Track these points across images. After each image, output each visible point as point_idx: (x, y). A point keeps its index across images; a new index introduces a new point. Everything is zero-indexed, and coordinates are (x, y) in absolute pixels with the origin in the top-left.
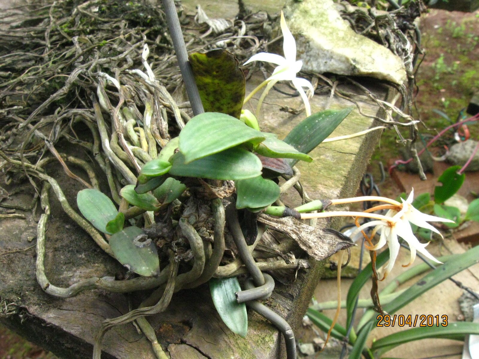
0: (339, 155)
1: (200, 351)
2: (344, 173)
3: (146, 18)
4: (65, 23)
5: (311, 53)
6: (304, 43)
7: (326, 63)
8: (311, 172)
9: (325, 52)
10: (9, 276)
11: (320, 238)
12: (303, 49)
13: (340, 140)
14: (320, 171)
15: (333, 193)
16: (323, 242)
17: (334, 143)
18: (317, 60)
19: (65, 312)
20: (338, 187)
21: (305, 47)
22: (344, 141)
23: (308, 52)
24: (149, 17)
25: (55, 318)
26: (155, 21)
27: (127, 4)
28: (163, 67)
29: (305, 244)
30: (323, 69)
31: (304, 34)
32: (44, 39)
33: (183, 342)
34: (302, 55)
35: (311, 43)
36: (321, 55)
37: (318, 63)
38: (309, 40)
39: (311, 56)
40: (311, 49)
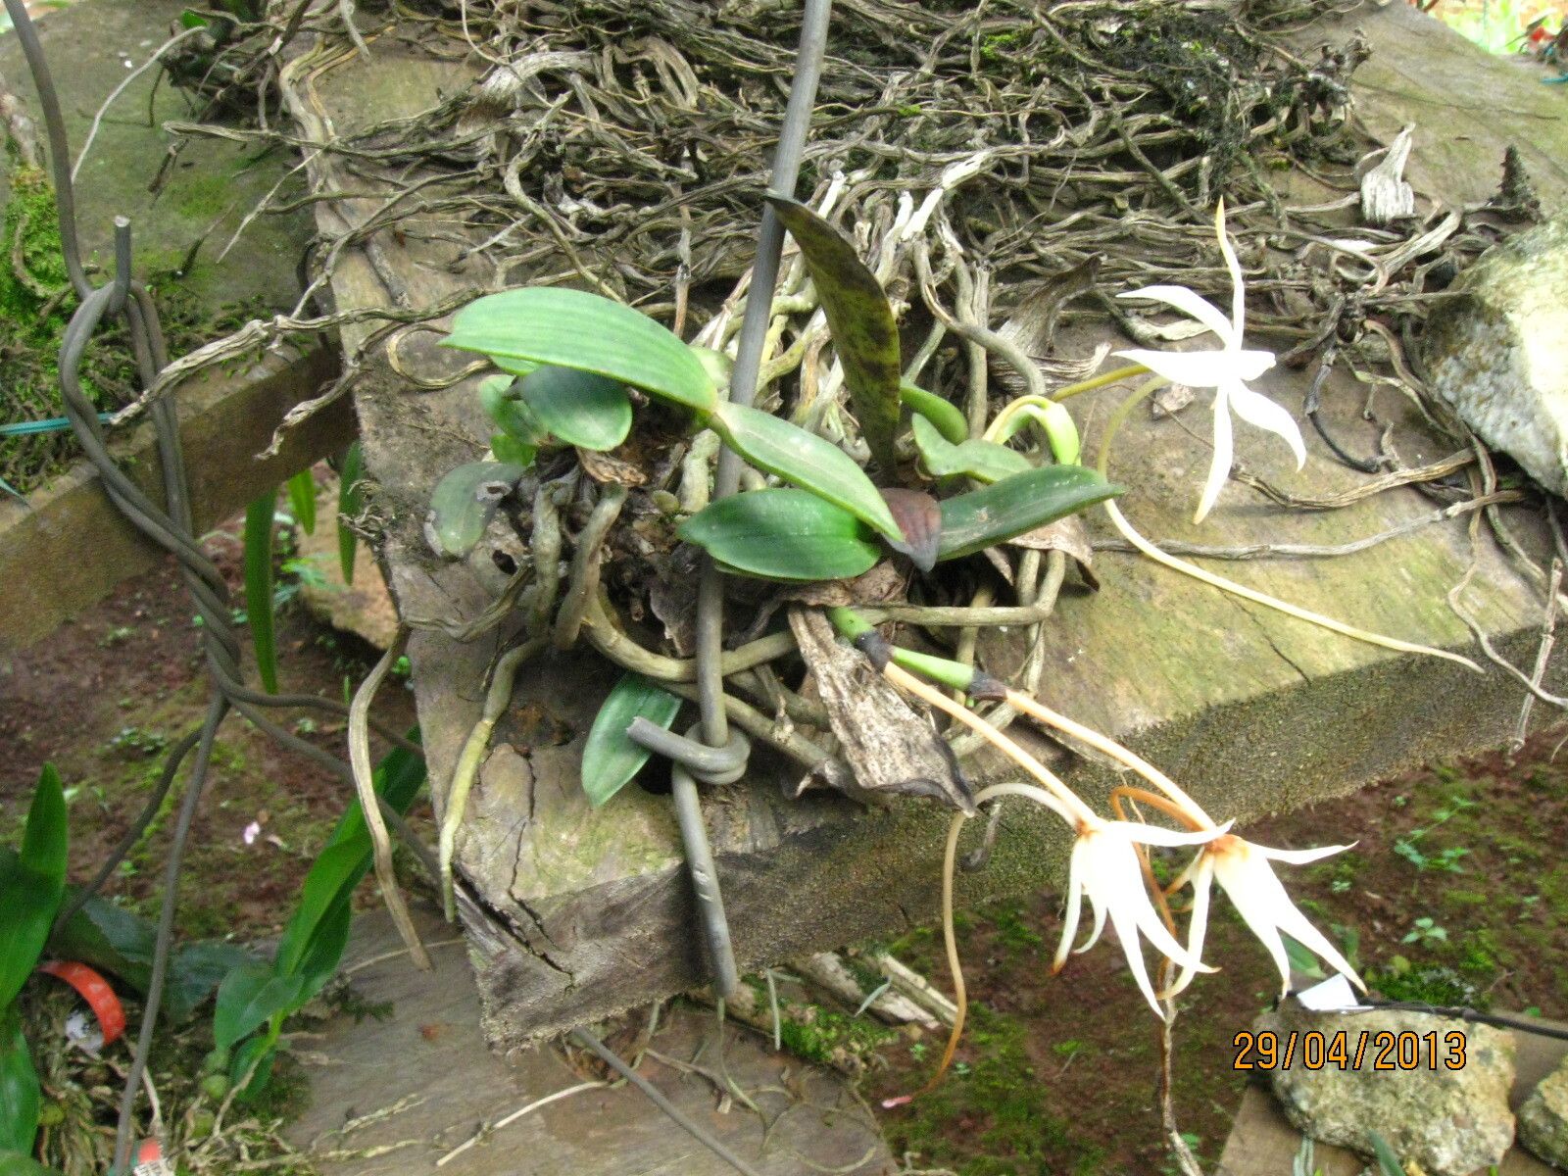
0: (1263, 651)
1: (532, 789)
2: (1219, 695)
3: (1193, 99)
4: (1009, 32)
5: (1502, 380)
6: (1500, 342)
7: (1514, 424)
8: (1147, 646)
9: (1528, 394)
10: (418, 473)
11: (909, 746)
12: (1492, 358)
13: (1319, 625)
14: (1169, 656)
15: (1133, 716)
16: (909, 759)
17: (1291, 623)
18: (1503, 405)
19: (430, 583)
20: (1162, 714)
21: (1498, 356)
22: (1328, 633)
23: (1498, 372)
24: (1203, 99)
25: (407, 582)
26: (1207, 115)
27: (1185, 45)
28: (1100, 237)
29: (850, 726)
30: (1501, 439)
31: (1510, 316)
32: (926, 50)
33: (527, 756)
34: (1480, 374)
35: (1514, 350)
36: (1517, 398)
37: (1500, 418)
38: (1516, 340)
39: (1498, 387)
40: (1508, 369)
